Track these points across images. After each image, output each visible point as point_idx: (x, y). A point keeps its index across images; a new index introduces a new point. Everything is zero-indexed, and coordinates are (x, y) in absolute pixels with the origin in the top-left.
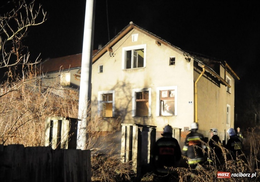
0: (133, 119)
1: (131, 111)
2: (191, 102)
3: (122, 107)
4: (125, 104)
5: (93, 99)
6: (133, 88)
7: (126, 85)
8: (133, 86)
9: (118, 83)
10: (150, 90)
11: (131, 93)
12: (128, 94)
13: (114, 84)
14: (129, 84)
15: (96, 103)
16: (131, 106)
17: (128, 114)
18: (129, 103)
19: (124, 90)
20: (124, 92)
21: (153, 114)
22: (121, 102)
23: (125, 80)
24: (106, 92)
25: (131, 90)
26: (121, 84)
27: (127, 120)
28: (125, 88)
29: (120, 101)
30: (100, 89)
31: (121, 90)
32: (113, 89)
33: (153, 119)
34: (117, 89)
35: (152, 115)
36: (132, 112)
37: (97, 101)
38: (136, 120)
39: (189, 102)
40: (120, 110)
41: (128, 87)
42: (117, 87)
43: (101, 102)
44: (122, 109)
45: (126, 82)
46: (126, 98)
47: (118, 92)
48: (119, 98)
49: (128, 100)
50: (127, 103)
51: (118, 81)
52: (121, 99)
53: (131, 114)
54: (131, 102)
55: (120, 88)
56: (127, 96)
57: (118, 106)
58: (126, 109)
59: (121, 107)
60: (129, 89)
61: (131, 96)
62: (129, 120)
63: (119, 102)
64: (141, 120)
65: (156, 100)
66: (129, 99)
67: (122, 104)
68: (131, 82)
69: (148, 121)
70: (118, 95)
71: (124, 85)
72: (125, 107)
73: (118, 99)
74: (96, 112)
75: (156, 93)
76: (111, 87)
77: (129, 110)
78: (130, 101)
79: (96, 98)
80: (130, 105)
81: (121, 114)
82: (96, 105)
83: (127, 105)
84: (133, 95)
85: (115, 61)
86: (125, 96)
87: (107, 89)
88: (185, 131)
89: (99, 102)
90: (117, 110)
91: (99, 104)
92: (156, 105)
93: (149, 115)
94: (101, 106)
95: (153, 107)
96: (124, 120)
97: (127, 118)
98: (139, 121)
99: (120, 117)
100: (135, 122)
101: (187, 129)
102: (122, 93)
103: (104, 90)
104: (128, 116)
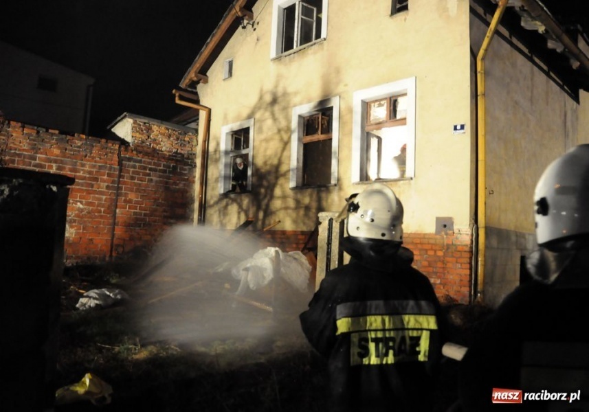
0: (291, 193)
1: (289, 171)
2: (462, 127)
3: (269, 163)
4: (276, 155)
5: (212, 148)
6: (295, 106)
7: (280, 100)
8: (296, 100)
9: (261, 98)
10: (335, 103)
11: (289, 121)
12: (283, 124)
13: (253, 100)
14: (285, 94)
15: (218, 156)
16: (289, 157)
17: (281, 181)
18: (284, 149)
19: (273, 115)
20: (275, 119)
21: (342, 176)
22: (266, 150)
23: (276, 87)
24: (236, 126)
25: (290, 110)
26: (268, 98)
27: (279, 198)
28: (277, 108)
29: (264, 144)
30: (225, 120)
31: (267, 114)
32: (250, 117)
33: (342, 193)
34: (258, 116)
35: (339, 180)
36: (291, 173)
37: (220, 152)
38: (299, 196)
39: (455, 128)
40: (263, 170)
41: (283, 104)
42: (259, 108)
43: (227, 153)
44: (268, 167)
45: (280, 91)
46: (277, 137)
47: (262, 121)
48: (262, 137)
49: (282, 139)
50: (279, 151)
51: (261, 90)
52: (267, 140)
53: (288, 180)
54: (288, 146)
55: (266, 109)
56: (279, 131)
57: (260, 161)
58: (277, 167)
59: (265, 163)
60: (285, 109)
61: (289, 130)
62: (284, 197)
63: (262, 150)
64: (311, 196)
65: (350, 133)
66: (285, 137)
67: (269, 152)
68: (290, 90)
69: (329, 201)
70: (260, 130)
71: (274, 101)
72: (275, 162)
73: (261, 141)
74: (217, 180)
75: (350, 111)
76: (245, 113)
77: (284, 168)
78: (286, 144)
79: (218, 144)
80: (285, 153)
81: (265, 183)
82: (217, 161)
83: (279, 155)
84: (294, 124)
85: (258, 40)
86: (276, 131)
87: (237, 118)
88: (438, 232)
89: (222, 154)
90: (257, 172)
91: (223, 160)
92: (350, 149)
93: (333, 182)
94: (226, 165)
95: (344, 154)
96: (272, 197)
97: (278, 192)
98: (307, 200)
99: (263, 191)
100: (298, 202)
101: (445, 224)
102: (269, 122)
103: (233, 122)
104: (282, 187)
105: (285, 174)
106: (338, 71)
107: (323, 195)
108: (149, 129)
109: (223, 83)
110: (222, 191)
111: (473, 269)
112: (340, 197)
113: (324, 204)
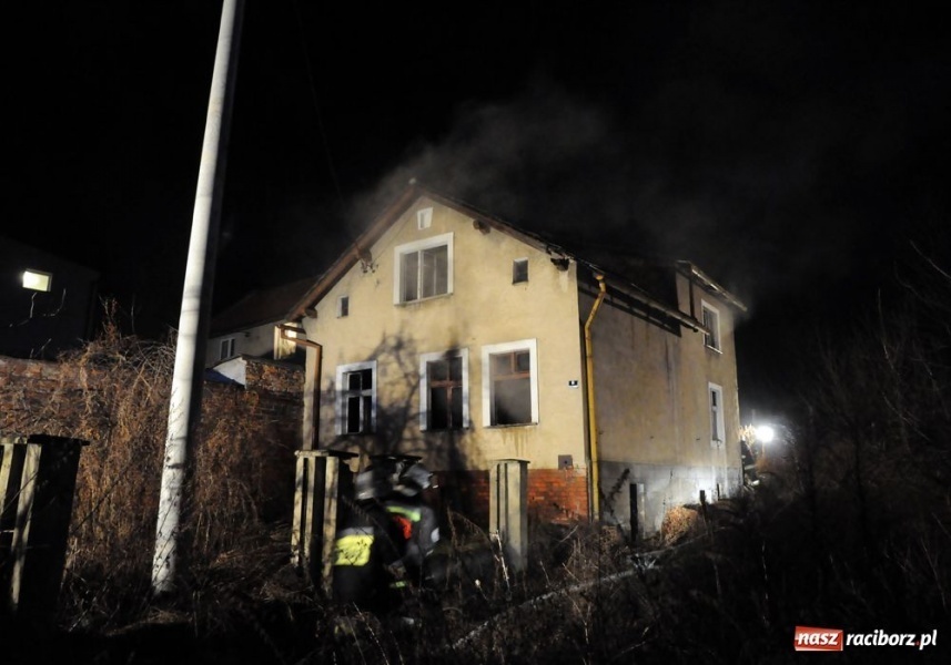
0: (421, 435)
1: (418, 414)
2: (576, 383)
3: (395, 405)
4: (403, 398)
5: (324, 386)
6: (422, 353)
7: (406, 345)
8: (422, 347)
9: (384, 341)
10: (464, 355)
11: (417, 367)
12: (410, 369)
13: (375, 343)
14: (411, 341)
15: (332, 396)
16: (418, 402)
17: (410, 424)
18: (412, 393)
19: (398, 359)
20: (401, 364)
21: (473, 419)
22: (392, 392)
23: (401, 332)
24: (355, 367)
25: (417, 356)
26: (392, 342)
27: (408, 440)
28: (402, 353)
29: (389, 388)
30: (341, 360)
31: (392, 358)
32: (372, 358)
33: (475, 435)
34: (381, 358)
35: (470, 422)
36: (421, 416)
37: (335, 391)
38: (431, 439)
39: (570, 384)
40: (389, 413)
41: (410, 350)
42: (383, 351)
43: (344, 393)
44: (394, 410)
45: (405, 337)
46: (404, 381)
47: (385, 364)
48: (387, 379)
49: (409, 384)
50: (407, 394)
51: (384, 334)
52: (392, 384)
53: (418, 423)
54: (416, 391)
55: (390, 353)
56: (406, 376)
57: (385, 403)
58: (408, 406)
59: (391, 405)
60: (412, 354)
61: (417, 375)
62: (414, 439)
63: (387, 393)
64: (443, 438)
65: (480, 382)
66: (413, 382)
67: (395, 395)
68: (417, 336)
69: (462, 442)
70: (384, 373)
71: (399, 346)
72: (403, 405)
73: (386, 384)
74: (333, 421)
75: (479, 363)
76: (366, 354)
77: (413, 411)
78: (414, 388)
79: (333, 384)
80: (414, 398)
81: (392, 425)
82: (332, 401)
83: (406, 399)
84: (423, 370)
85: (378, 282)
86: (402, 375)
87: (356, 359)
88: (560, 467)
89: (339, 395)
90: (382, 413)
91: (340, 401)
92: (481, 397)
93: (465, 425)
94: (343, 406)
95: (474, 400)
96: (400, 439)
97: (407, 434)
98: (438, 442)
99: (390, 433)
100: (428, 443)
101: (565, 461)
102: (395, 366)
103: (351, 362)
104: (412, 430)
105: (415, 417)
106: (466, 325)
107: (456, 437)
108: (261, 370)
109: (337, 321)
110: (340, 433)
111: (590, 496)
112: (473, 439)
113: (457, 445)
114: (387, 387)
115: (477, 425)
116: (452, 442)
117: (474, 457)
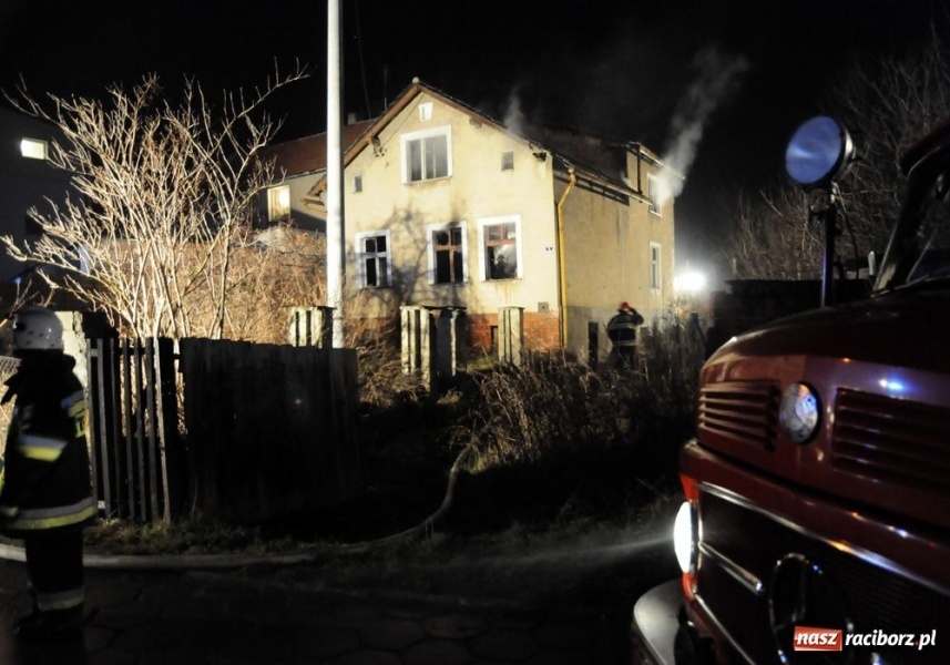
0: (431, 288)
1: (427, 272)
2: (550, 249)
3: (408, 265)
4: (414, 258)
6: (428, 224)
7: (414, 217)
8: (427, 219)
9: (395, 213)
10: (463, 225)
11: (424, 235)
12: (418, 235)
13: (387, 214)
14: (418, 213)
15: (352, 257)
16: (427, 262)
17: (420, 279)
18: (421, 255)
19: (408, 228)
20: (410, 232)
21: (472, 276)
22: (403, 255)
23: (410, 206)
24: (372, 234)
25: (423, 226)
26: (402, 214)
27: (419, 292)
28: (411, 223)
29: (401, 251)
30: (358, 228)
31: (403, 227)
32: (385, 227)
33: (473, 288)
34: (393, 227)
35: (469, 278)
36: (429, 274)
37: (355, 254)
38: (438, 290)
39: (547, 249)
40: (403, 271)
41: (417, 221)
42: (395, 221)
43: (362, 255)
44: (407, 269)
45: (413, 210)
46: (414, 246)
47: (397, 232)
48: (400, 244)
49: (418, 248)
50: (417, 257)
51: (395, 208)
52: (404, 248)
53: (427, 278)
54: (425, 253)
55: (401, 223)
56: (415, 241)
57: (398, 263)
58: (418, 266)
59: (404, 265)
60: (420, 224)
61: (424, 241)
62: (424, 291)
63: (400, 254)
64: (448, 290)
65: (476, 247)
66: (422, 246)
67: (407, 257)
68: (422, 210)
69: (464, 293)
70: (396, 239)
71: (409, 217)
72: (414, 264)
73: (399, 248)
74: (354, 278)
75: (475, 232)
76: (380, 223)
77: (422, 270)
78: (423, 252)
79: (353, 247)
80: (423, 259)
81: (405, 280)
82: (353, 261)
83: (417, 260)
84: (429, 237)
85: (387, 165)
86: (412, 240)
87: (373, 227)
88: (540, 311)
89: (358, 257)
90: (396, 272)
91: (359, 261)
93: (465, 280)
94: (362, 265)
95: (473, 261)
96: (413, 291)
97: (418, 287)
98: (444, 293)
99: (403, 287)
100: (436, 294)
101: (543, 307)
102: (405, 234)
104: (421, 283)
105: (424, 274)
106: (464, 202)
107: (458, 289)
110: (361, 287)
112: (472, 291)
113: (460, 296)
114: (400, 251)
115: (475, 280)
116: (455, 293)
117: (473, 304)
